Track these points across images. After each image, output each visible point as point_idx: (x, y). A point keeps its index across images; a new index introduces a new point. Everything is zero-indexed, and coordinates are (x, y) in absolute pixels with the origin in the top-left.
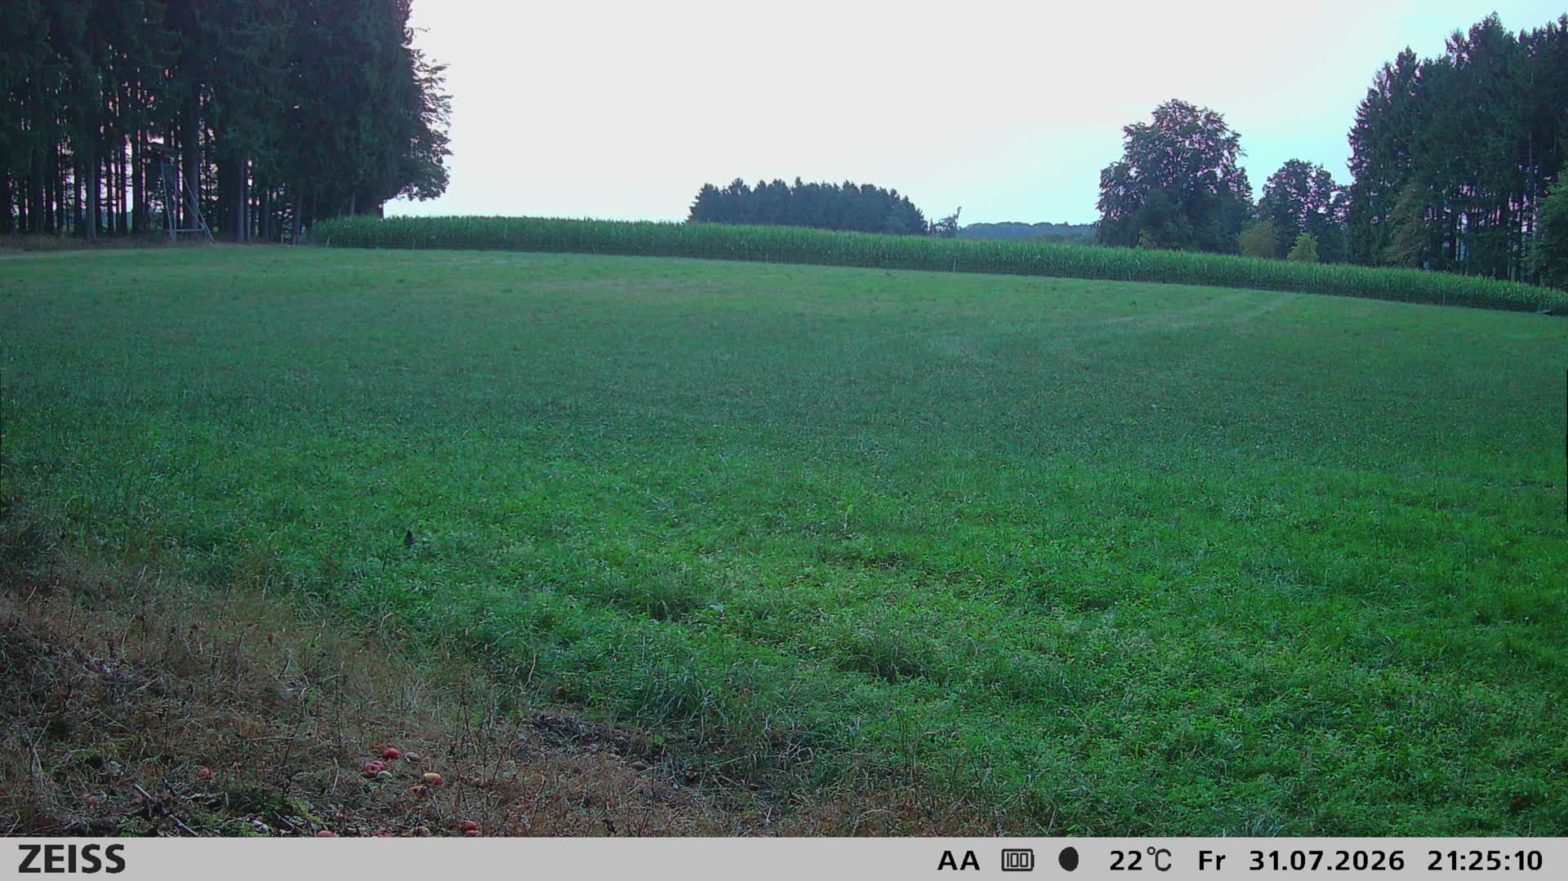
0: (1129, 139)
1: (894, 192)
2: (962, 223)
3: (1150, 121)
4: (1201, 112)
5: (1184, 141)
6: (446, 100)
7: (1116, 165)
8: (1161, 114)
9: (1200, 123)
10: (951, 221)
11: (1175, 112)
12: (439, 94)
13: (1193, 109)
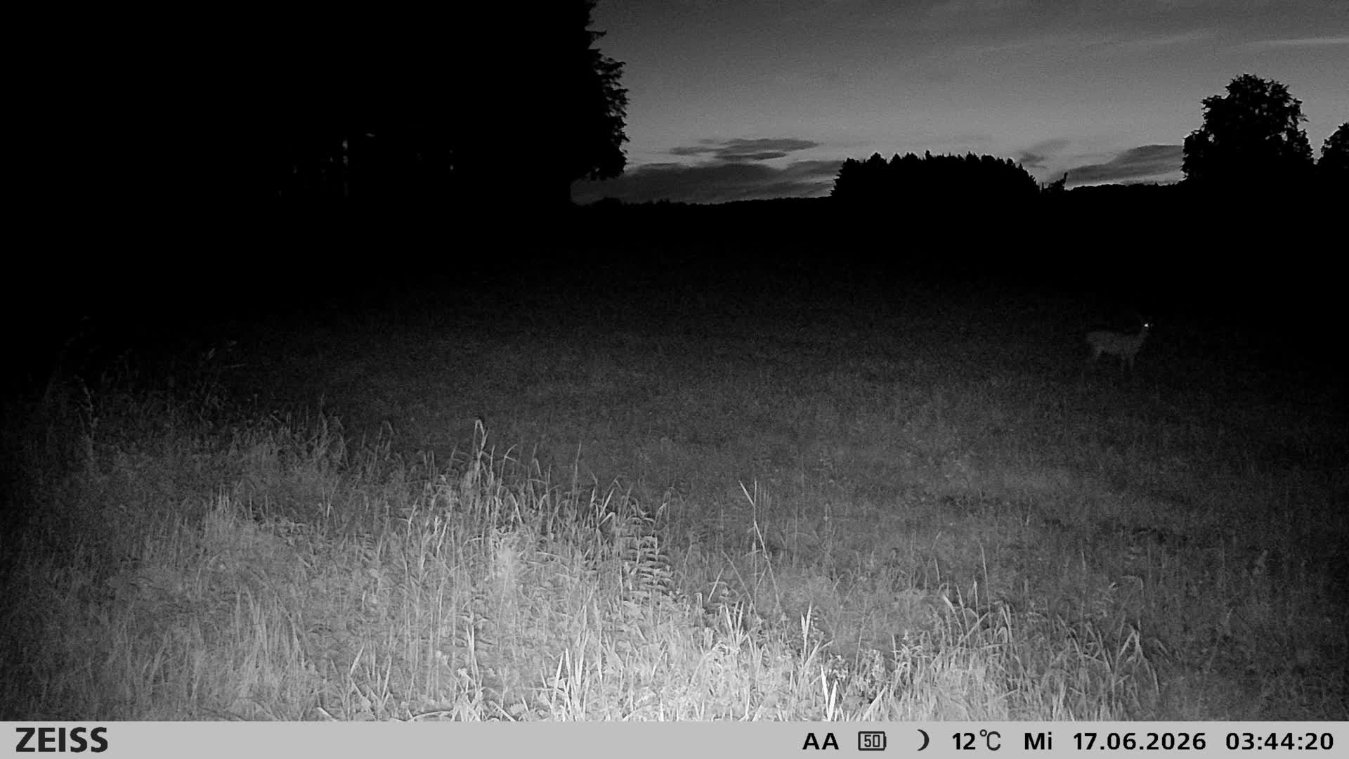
0: (1208, 110)
1: (1010, 161)
2: (1068, 187)
3: (1225, 95)
4: (1269, 84)
5: (1254, 111)
6: (622, 94)
7: (1197, 133)
8: (1234, 87)
9: (1267, 94)
10: (1058, 185)
11: (1246, 85)
12: (615, 88)
13: (1262, 81)
